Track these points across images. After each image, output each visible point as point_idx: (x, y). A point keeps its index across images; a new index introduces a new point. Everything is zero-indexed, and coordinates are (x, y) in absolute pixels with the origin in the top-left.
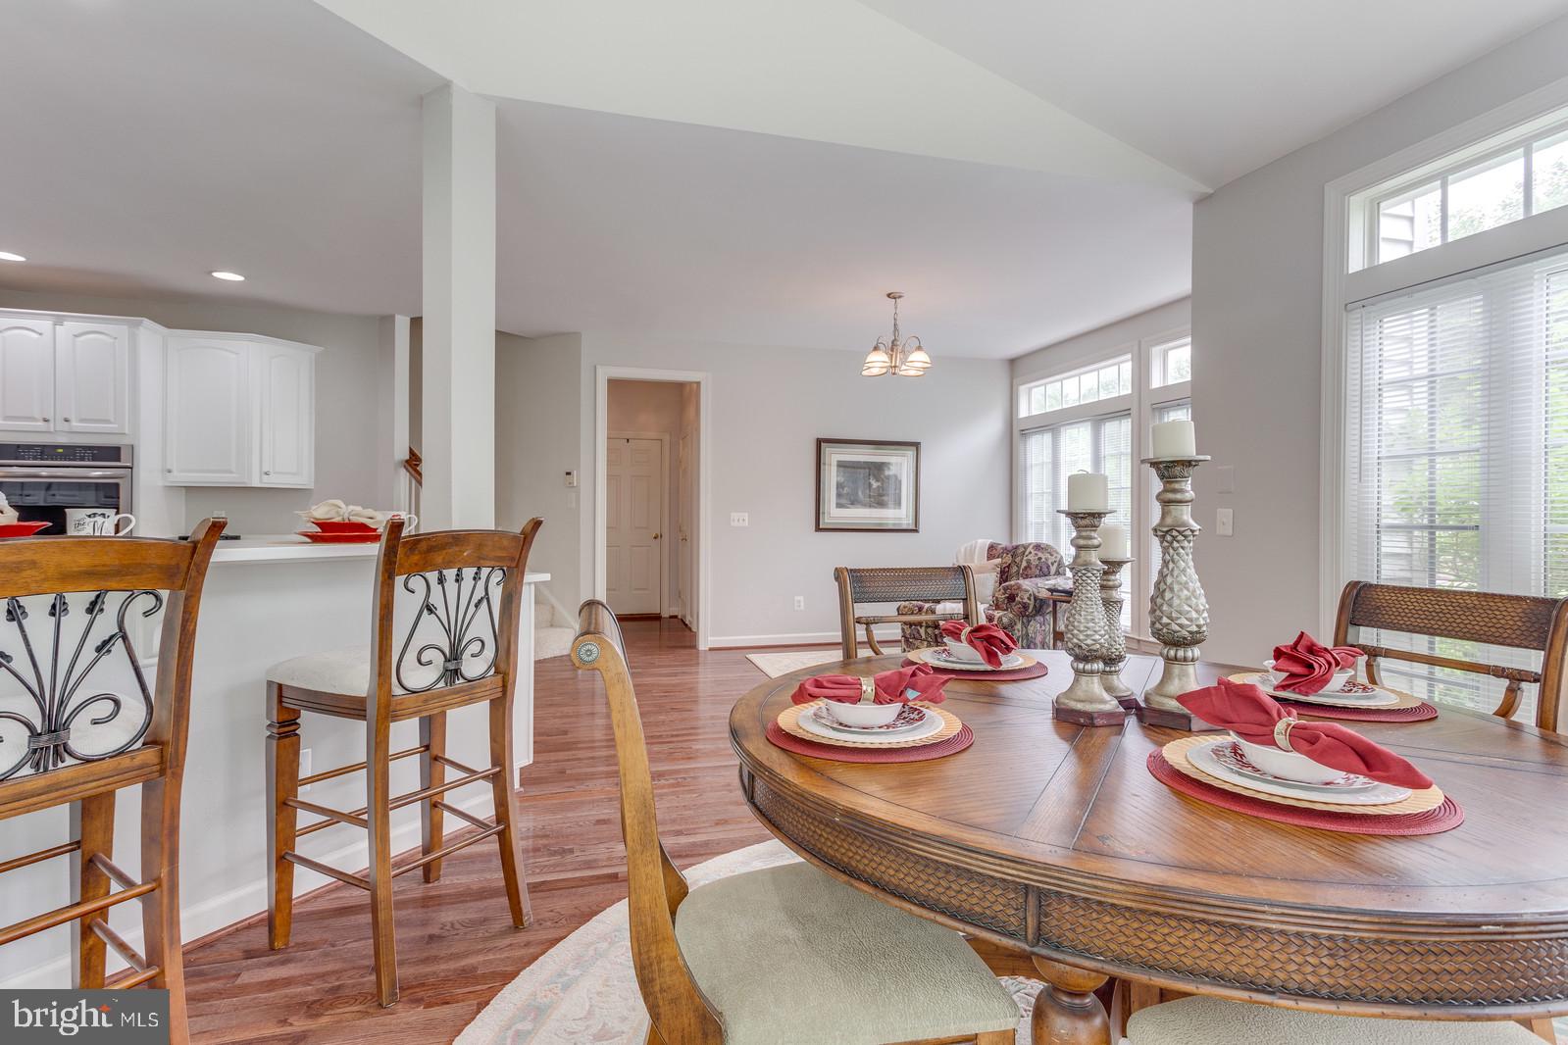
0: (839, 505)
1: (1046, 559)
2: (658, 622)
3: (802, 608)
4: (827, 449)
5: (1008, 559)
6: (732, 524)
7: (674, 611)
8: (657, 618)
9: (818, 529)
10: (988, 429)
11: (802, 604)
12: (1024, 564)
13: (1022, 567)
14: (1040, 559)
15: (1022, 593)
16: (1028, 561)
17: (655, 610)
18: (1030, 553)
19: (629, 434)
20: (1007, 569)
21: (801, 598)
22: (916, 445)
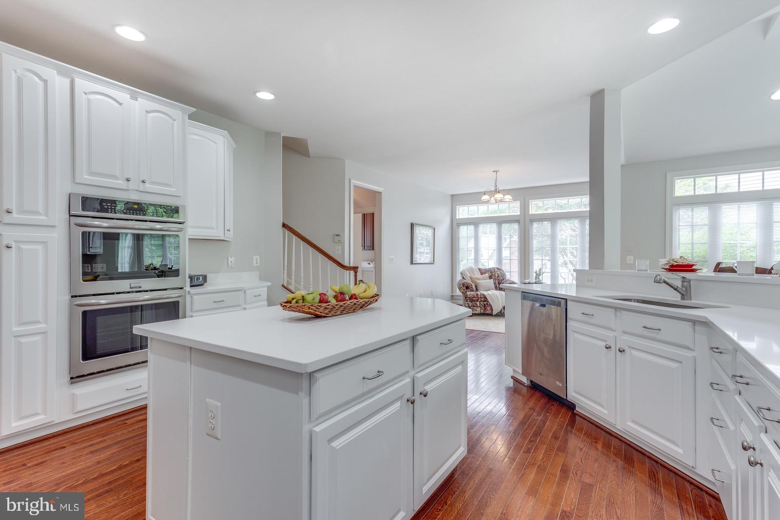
4: (414, 228)
5: (490, 273)
9: (412, 263)
13: (496, 276)
14: (501, 273)
20: (491, 277)
22: (434, 228)
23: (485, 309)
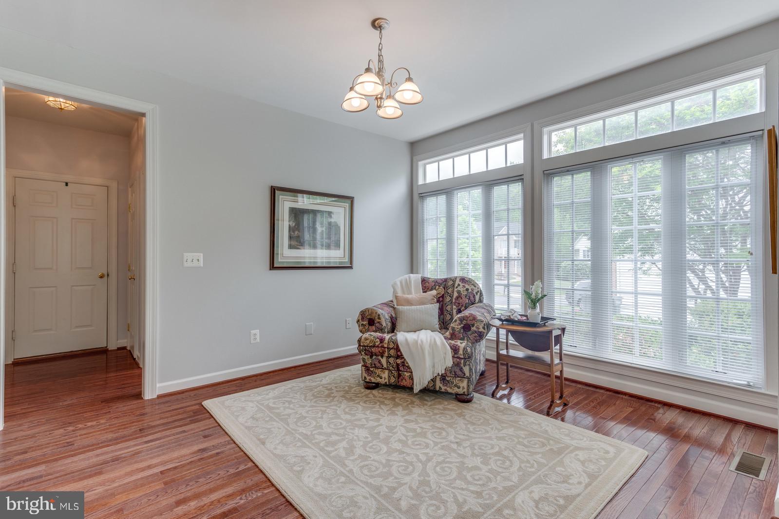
0: (291, 247)
1: (472, 289)
2: (105, 356)
3: (258, 340)
4: (280, 197)
5: (441, 290)
6: (186, 264)
7: (122, 343)
8: (104, 351)
9: (272, 267)
10: (397, 190)
11: (258, 337)
12: (456, 294)
13: (454, 297)
14: (467, 290)
15: (478, 324)
16: (459, 292)
17: (100, 344)
18: (459, 285)
19: (67, 178)
20: (441, 299)
21: (257, 331)
22: (351, 199)
23: (399, 376)
